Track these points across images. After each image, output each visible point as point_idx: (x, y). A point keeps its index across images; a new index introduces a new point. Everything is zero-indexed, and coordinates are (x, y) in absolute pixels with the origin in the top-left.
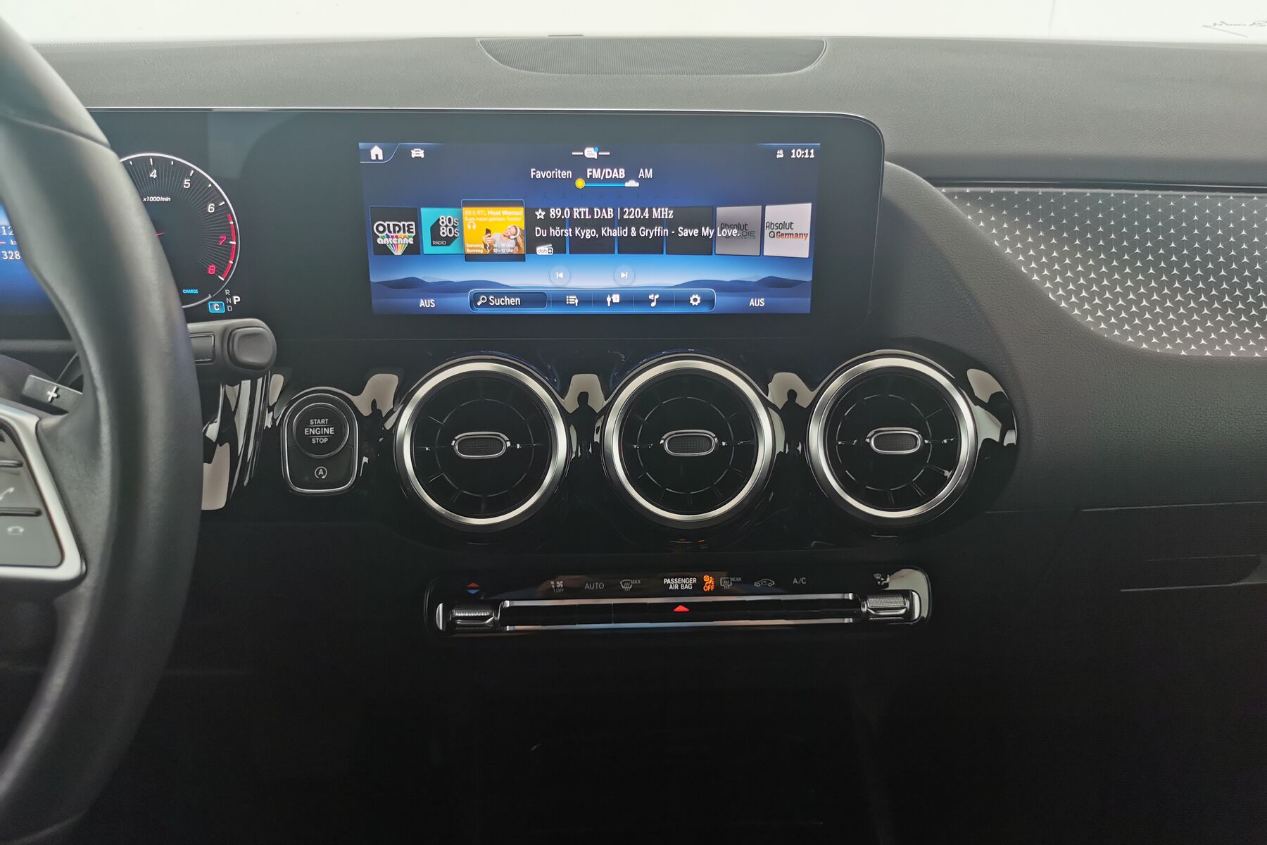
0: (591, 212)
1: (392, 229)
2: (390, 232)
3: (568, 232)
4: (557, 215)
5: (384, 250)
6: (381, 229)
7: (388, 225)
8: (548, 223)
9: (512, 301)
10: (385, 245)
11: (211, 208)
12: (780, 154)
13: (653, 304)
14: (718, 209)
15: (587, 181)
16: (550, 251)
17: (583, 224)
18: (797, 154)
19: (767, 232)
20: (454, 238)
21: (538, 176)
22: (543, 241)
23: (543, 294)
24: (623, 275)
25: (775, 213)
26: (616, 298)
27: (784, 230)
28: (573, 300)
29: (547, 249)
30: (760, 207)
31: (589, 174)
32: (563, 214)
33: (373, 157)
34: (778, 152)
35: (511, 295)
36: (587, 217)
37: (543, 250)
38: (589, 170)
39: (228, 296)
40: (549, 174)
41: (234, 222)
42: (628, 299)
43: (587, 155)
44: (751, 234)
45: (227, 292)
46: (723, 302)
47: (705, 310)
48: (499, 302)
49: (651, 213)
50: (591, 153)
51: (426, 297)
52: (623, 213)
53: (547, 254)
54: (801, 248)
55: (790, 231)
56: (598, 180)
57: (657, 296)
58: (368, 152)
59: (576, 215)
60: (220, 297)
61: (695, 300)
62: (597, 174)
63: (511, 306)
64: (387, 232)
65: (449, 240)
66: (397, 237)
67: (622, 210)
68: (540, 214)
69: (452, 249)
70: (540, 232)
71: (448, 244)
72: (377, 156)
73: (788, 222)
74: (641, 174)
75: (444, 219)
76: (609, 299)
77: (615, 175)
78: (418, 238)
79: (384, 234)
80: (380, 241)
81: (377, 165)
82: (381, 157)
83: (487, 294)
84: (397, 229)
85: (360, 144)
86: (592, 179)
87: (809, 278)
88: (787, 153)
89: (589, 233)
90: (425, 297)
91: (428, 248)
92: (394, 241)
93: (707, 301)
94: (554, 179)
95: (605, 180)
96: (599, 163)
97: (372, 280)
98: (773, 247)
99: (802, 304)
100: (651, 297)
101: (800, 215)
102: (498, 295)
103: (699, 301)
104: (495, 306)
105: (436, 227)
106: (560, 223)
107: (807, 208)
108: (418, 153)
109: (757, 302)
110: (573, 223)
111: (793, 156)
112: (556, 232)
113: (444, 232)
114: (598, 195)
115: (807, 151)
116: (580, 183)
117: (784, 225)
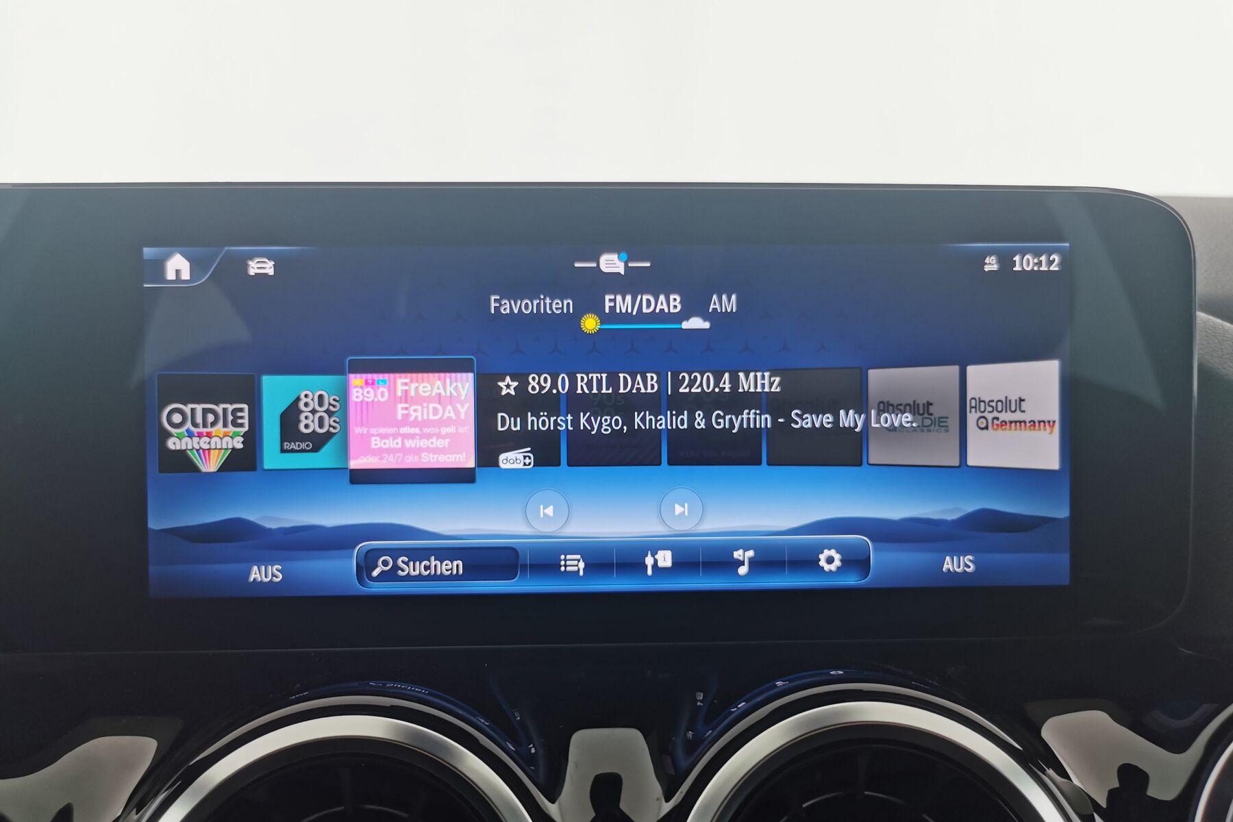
0: (613, 381)
1: (199, 420)
2: (195, 425)
3: (564, 423)
4: (542, 388)
5: (182, 463)
6: (177, 418)
7: (193, 410)
8: (524, 403)
9: (445, 567)
10: (182, 453)
12: (991, 264)
13: (743, 570)
14: (872, 373)
15: (604, 318)
16: (527, 461)
17: (598, 404)
18: (1025, 263)
19: (972, 417)
20: (328, 436)
21: (505, 310)
22: (512, 441)
23: (511, 551)
24: (678, 509)
25: (985, 379)
26: (665, 559)
27: (1006, 413)
28: (575, 563)
29: (521, 457)
30: (955, 369)
31: (608, 304)
32: (554, 385)
33: (171, 275)
34: (987, 261)
35: (444, 554)
36: (604, 391)
37: (512, 460)
38: (607, 297)
40: (527, 306)
42: (687, 561)
43: (605, 267)
44: (941, 423)
46: (888, 564)
47: (851, 580)
48: (418, 569)
49: (735, 381)
50: (611, 263)
51: (264, 561)
52: (677, 383)
53: (521, 466)
54: (1044, 452)
55: (1018, 416)
56: (626, 318)
57: (750, 553)
58: (158, 267)
59: (581, 387)
61: (830, 560)
62: (624, 304)
63: (442, 578)
64: (189, 425)
65: (317, 442)
66: (209, 435)
67: (675, 375)
68: (508, 386)
69: (323, 459)
70: (506, 423)
71: (316, 449)
72: (178, 272)
73: (1013, 398)
74: (714, 304)
75: (308, 400)
76: (649, 561)
77: (662, 304)
78: (253, 439)
79: (183, 430)
80: (172, 444)
81: (179, 290)
82: (186, 275)
83: (395, 553)
84: (211, 418)
85: (146, 250)
86: (614, 316)
87: (1063, 512)
88: (1006, 260)
89: (607, 424)
90: (260, 562)
91: (272, 456)
92: (204, 443)
93: (855, 561)
94: (538, 316)
95: (641, 317)
96: (628, 283)
97: (154, 524)
98: (986, 450)
99: (1051, 565)
100: (738, 554)
101: (1037, 383)
102: (417, 555)
103: (837, 563)
104: (408, 578)
105: (290, 418)
106: (549, 403)
107: (1050, 370)
108: (261, 267)
109: (958, 564)
110: (576, 403)
111: (1017, 268)
112: (539, 422)
113: (308, 424)
114: (627, 347)
115: (1043, 258)
116: (590, 324)
117: (1006, 404)
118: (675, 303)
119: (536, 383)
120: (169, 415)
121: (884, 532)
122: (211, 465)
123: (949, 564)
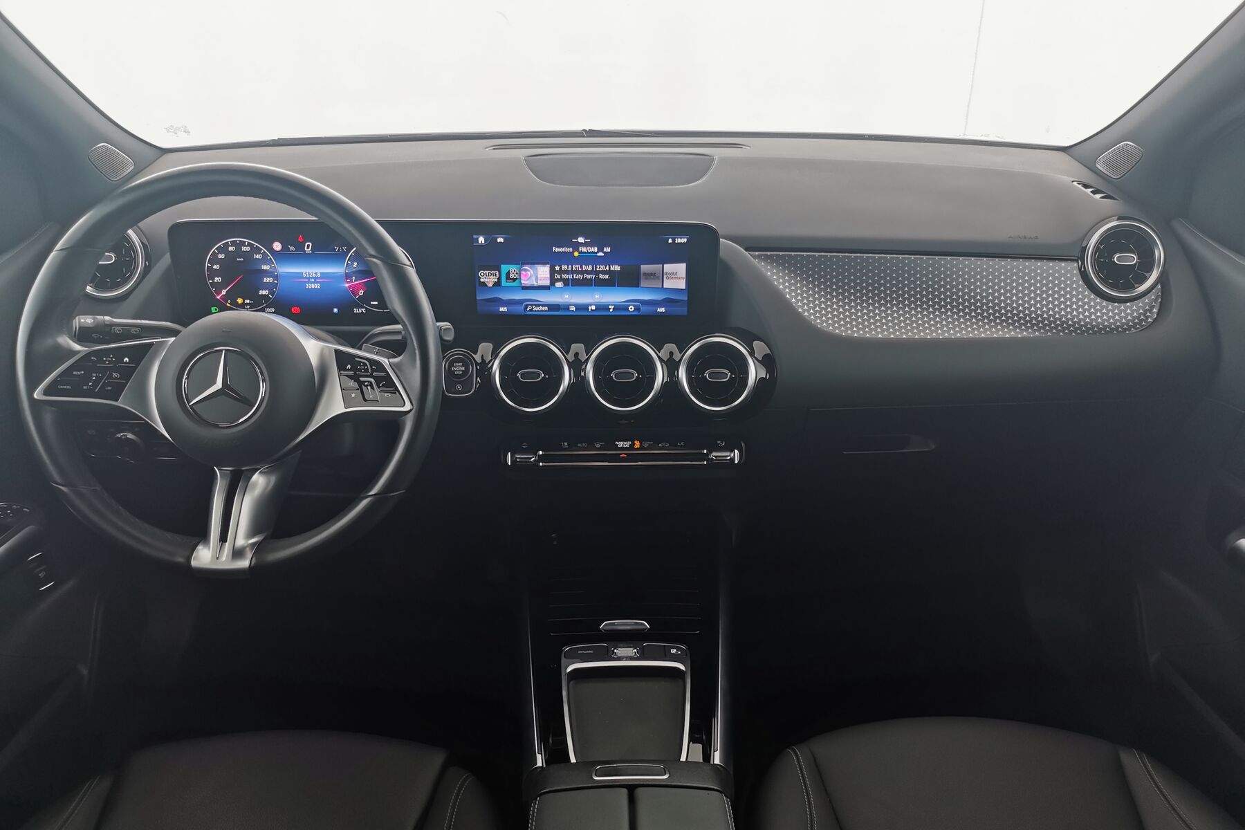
118: (596, 249)
119: (564, 267)
120: (481, 273)
121: (644, 302)
122: (490, 285)
123: (659, 310)
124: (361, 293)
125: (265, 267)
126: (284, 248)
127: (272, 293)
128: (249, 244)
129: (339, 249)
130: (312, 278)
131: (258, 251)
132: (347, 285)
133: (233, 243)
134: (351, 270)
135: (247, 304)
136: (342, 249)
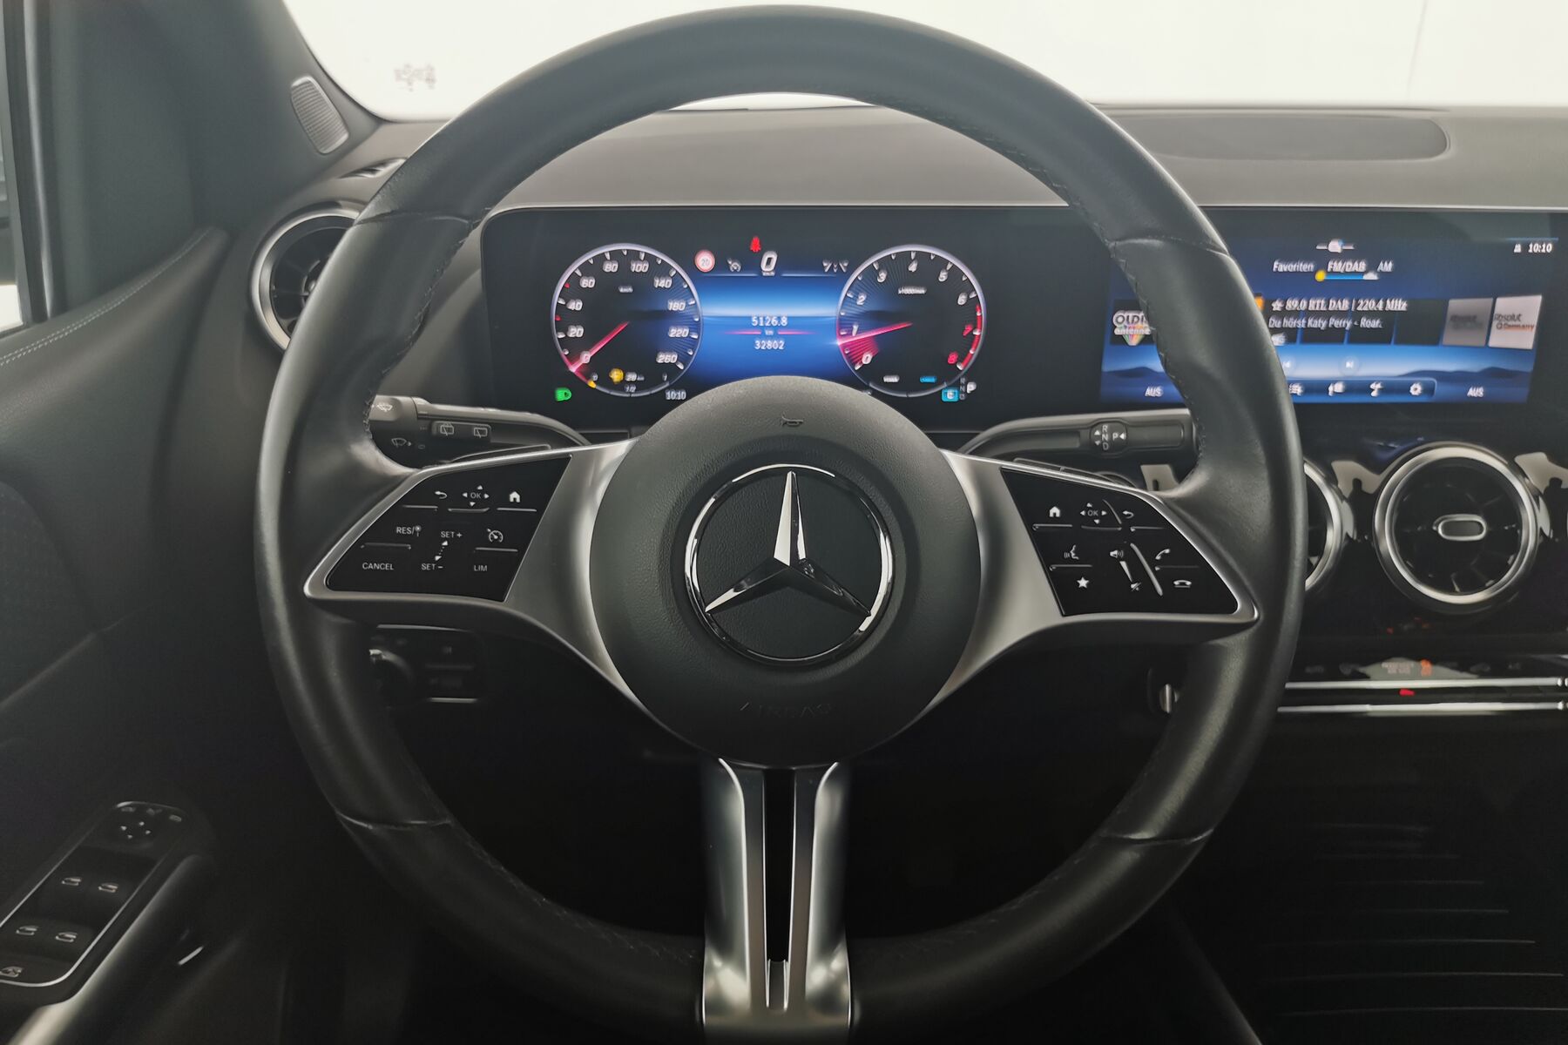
0: (1327, 304)
1: (1130, 320)
2: (1128, 323)
3: (1301, 323)
4: (1293, 307)
5: (1121, 340)
6: (1120, 319)
7: (1128, 317)
8: (1284, 313)
10: (1121, 337)
11: (962, 300)
12: (1518, 249)
13: (1374, 394)
14: (1451, 301)
15: (1328, 273)
16: (1282, 342)
17: (1317, 314)
18: (1535, 248)
19: (1495, 323)
21: (1281, 270)
22: (1276, 332)
24: (1349, 365)
25: (1504, 305)
26: (1339, 388)
27: (1512, 321)
28: (1297, 389)
30: (1491, 300)
31: (1330, 267)
32: (1299, 305)
34: (1516, 247)
36: (1322, 308)
38: (1330, 263)
39: (963, 385)
40: (1291, 267)
41: (982, 313)
42: (1350, 388)
43: (1331, 249)
44: (1480, 326)
45: (963, 381)
46: (1442, 391)
47: (1425, 399)
49: (1385, 305)
50: (1335, 247)
51: (1154, 385)
52: (1357, 305)
54: (1526, 340)
55: (1517, 323)
56: (1338, 273)
57: (1379, 386)
59: (1312, 307)
60: (957, 385)
61: (1416, 390)
62: (1337, 266)
64: (1125, 323)
66: (1134, 328)
67: (1357, 301)
68: (1277, 306)
70: (1274, 323)
73: (1516, 314)
74: (1381, 268)
76: (1331, 389)
77: (1356, 268)
79: (1122, 325)
80: (1117, 332)
84: (1136, 319)
86: (1332, 272)
87: (1530, 369)
88: (1525, 247)
89: (1320, 324)
90: (1151, 386)
92: (1131, 331)
93: (1428, 390)
94: (1296, 273)
95: (1346, 273)
96: (1343, 256)
97: (1104, 369)
98: (1499, 339)
99: (1519, 393)
100: (1372, 386)
101: (1529, 307)
103: (1419, 391)
106: (1296, 314)
107: (1537, 301)
109: (1476, 392)
110: (1308, 314)
111: (1530, 251)
112: (1290, 323)
114: (1337, 287)
115: (1544, 246)
116: (1321, 276)
117: (1512, 317)
118: (1362, 266)
119: (1292, 304)
120: (1119, 317)
121: (1443, 377)
122: (1134, 342)
123: (1471, 392)
124: (867, 358)
125: (675, 306)
126: (720, 264)
127: (684, 358)
128: (648, 257)
129: (832, 267)
130: (771, 327)
131: (664, 270)
132: (839, 343)
133: (615, 255)
134: (853, 311)
135: (631, 383)
136: (839, 266)
